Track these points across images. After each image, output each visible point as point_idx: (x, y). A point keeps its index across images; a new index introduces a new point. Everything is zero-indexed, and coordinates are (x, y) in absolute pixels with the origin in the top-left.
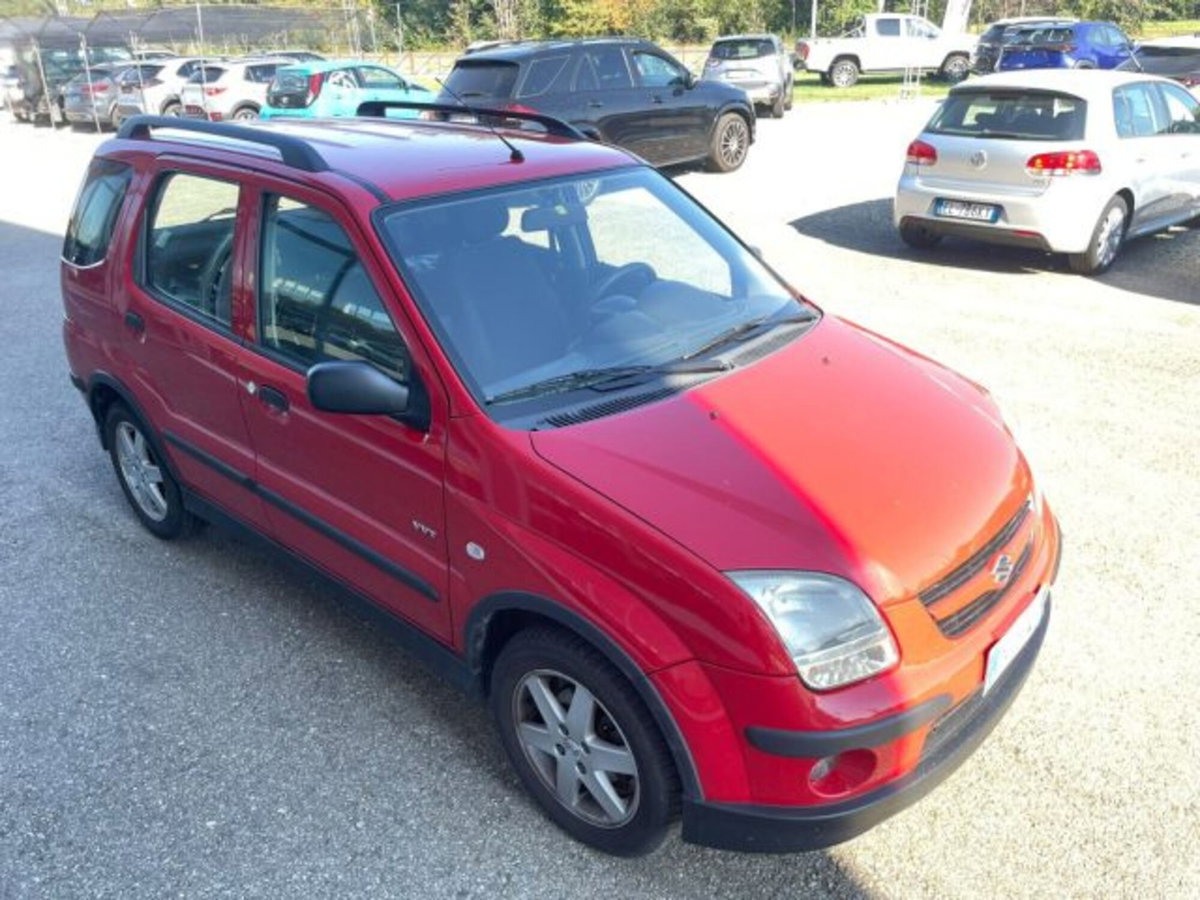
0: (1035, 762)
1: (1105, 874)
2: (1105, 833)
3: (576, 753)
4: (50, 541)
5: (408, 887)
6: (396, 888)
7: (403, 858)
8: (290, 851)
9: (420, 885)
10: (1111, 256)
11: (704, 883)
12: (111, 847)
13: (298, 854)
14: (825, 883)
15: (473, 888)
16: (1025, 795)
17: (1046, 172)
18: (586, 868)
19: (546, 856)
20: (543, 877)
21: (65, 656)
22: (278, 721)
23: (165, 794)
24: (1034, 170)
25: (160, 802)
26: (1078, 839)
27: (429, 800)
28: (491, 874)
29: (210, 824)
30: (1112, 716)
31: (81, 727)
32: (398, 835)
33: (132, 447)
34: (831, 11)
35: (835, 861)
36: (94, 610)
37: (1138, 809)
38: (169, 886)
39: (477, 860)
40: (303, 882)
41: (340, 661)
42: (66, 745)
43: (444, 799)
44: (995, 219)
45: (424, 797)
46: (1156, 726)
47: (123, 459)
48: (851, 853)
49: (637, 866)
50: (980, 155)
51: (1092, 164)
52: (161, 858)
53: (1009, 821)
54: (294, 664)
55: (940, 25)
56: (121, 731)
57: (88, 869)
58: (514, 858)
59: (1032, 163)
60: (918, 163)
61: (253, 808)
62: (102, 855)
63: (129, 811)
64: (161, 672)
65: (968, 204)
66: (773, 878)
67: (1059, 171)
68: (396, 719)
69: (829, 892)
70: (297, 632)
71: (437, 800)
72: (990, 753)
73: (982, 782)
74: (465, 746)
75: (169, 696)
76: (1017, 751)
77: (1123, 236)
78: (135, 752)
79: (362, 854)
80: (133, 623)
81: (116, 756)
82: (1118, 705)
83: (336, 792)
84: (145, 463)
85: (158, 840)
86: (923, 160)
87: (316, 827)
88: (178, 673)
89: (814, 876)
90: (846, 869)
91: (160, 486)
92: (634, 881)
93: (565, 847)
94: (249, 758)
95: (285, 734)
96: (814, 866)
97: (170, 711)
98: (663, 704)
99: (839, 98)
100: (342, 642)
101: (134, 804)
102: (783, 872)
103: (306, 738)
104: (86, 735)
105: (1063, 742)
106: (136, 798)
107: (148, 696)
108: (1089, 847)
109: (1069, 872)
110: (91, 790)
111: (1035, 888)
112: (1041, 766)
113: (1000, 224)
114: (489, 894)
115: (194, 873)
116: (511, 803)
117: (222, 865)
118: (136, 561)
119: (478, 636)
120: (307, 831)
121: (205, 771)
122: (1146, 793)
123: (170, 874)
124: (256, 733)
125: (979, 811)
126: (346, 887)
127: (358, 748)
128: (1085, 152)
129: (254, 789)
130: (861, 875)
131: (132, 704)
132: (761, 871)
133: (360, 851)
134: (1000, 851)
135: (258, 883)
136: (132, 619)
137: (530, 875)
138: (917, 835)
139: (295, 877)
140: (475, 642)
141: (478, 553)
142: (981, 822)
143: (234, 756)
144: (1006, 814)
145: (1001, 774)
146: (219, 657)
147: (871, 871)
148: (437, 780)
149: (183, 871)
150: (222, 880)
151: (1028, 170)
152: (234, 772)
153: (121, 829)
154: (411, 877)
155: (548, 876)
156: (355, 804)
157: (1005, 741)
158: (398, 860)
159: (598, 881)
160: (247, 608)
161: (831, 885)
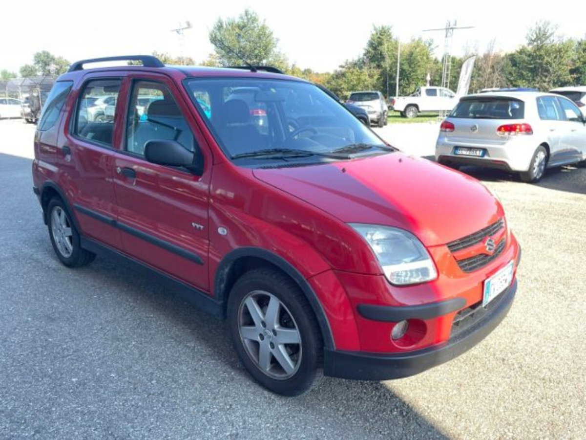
0: (513, 364)
1: (553, 412)
2: (552, 395)
3: (270, 337)
4: (13, 267)
5: (177, 409)
6: (170, 409)
7: (175, 397)
8: (115, 392)
9: (183, 408)
10: (541, 175)
11: (336, 411)
12: (20, 388)
13: (119, 393)
14: (401, 413)
15: (211, 410)
16: (508, 378)
17: (506, 134)
18: (273, 402)
19: (252, 398)
20: (249, 406)
21: (11, 311)
22: (116, 338)
23: (52, 367)
24: (501, 132)
25: (49, 370)
26: (537, 397)
27: (191, 373)
28: (221, 404)
29: (74, 380)
30: (553, 347)
31: (14, 339)
32: (173, 386)
33: (59, 219)
34: (405, 89)
35: (407, 403)
36: (29, 294)
37: (569, 385)
38: (48, 405)
39: (215, 398)
40: (120, 405)
41: (152, 316)
42: (5, 346)
43: (199, 372)
44: (483, 155)
45: (189, 371)
46: (576, 351)
47: (54, 228)
48: (416, 400)
49: (300, 403)
50: (475, 126)
51: (528, 130)
52: (46, 393)
53: (500, 389)
54: (128, 317)
55: (455, 92)
56: (34, 341)
57: (6, 396)
58: (234, 398)
59: (500, 129)
60: (445, 131)
61: (98, 374)
62: (15, 390)
63: (33, 373)
64: (59, 318)
65: (470, 149)
66: (373, 410)
67: (513, 133)
68: (178, 340)
69: (404, 417)
70: (131, 304)
71: (196, 373)
72: (489, 360)
73: (485, 372)
74: (213, 351)
75: (61, 328)
76: (503, 360)
77: (546, 165)
78: (40, 349)
79: (153, 394)
80: (48, 299)
81: (29, 351)
82: (556, 342)
83: (143, 368)
84: (64, 226)
85: (46, 386)
86: (448, 130)
87: (129, 382)
88: (68, 319)
89: (395, 410)
90: (412, 407)
91: (71, 238)
92: (298, 409)
93: (262, 394)
94: (99, 353)
95: (119, 344)
96: (395, 405)
97: (61, 334)
98: (315, 295)
99: (410, 122)
100: (154, 308)
101: (35, 370)
102: (379, 407)
103: (130, 346)
104: (16, 342)
105: (528, 356)
106: (37, 368)
107: (50, 327)
108: (544, 401)
109: (534, 411)
110: (15, 364)
111: (516, 417)
112: (516, 366)
113: (486, 157)
114: (219, 413)
115: (62, 400)
116: (235, 374)
117: (77, 397)
118: (54, 275)
119: (222, 280)
120: (125, 384)
121: (75, 358)
122: (573, 379)
123: (49, 400)
124: (104, 343)
125: (484, 384)
126: (142, 408)
127: (156, 351)
128: (525, 124)
129: (100, 366)
130: (421, 410)
131: (42, 330)
132: (367, 407)
133: (152, 393)
134: (496, 401)
135: (96, 405)
136: (48, 297)
137: (242, 405)
138: (451, 393)
139: (116, 403)
140: (220, 284)
141: (224, 231)
142: (486, 389)
143: (91, 352)
144: (498, 385)
145: (495, 369)
146: (90, 313)
147: (426, 408)
148: (197, 364)
149: (56, 399)
150: (77, 403)
151: (498, 133)
152: (90, 359)
153: (26, 380)
154: (179, 405)
155: (252, 406)
156: (152, 374)
157: (497, 356)
158: (172, 397)
159: (279, 409)
160: (108, 294)
161: (404, 414)
